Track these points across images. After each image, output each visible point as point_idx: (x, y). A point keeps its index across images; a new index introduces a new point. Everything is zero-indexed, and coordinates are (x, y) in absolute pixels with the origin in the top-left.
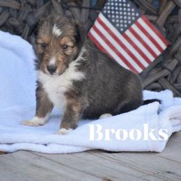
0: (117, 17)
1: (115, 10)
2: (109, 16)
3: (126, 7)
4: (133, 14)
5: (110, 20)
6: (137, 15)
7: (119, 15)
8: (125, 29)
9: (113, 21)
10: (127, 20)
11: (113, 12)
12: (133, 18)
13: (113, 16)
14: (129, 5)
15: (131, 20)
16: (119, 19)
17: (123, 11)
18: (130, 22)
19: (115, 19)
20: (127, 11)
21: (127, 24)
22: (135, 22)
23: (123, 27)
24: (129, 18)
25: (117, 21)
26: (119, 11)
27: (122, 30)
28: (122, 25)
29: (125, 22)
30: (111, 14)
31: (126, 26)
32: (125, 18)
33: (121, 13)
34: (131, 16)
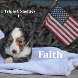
0: (60, 17)
1: (58, 14)
2: (56, 17)
3: (63, 12)
4: (67, 15)
5: (56, 19)
6: (69, 15)
7: (60, 16)
8: (64, 23)
9: (58, 19)
10: (64, 18)
11: (57, 15)
12: (67, 17)
13: (58, 17)
14: (64, 11)
15: (66, 18)
16: (61, 18)
17: (62, 14)
18: (65, 19)
19: (59, 18)
20: (64, 14)
21: (64, 20)
22: (68, 19)
23: (63, 22)
24: (65, 17)
25: (60, 19)
26: (60, 14)
27: (62, 23)
28: (62, 21)
29: (63, 19)
30: (57, 16)
31: (64, 21)
32: (63, 17)
33: (61, 15)
34: (66, 16)
